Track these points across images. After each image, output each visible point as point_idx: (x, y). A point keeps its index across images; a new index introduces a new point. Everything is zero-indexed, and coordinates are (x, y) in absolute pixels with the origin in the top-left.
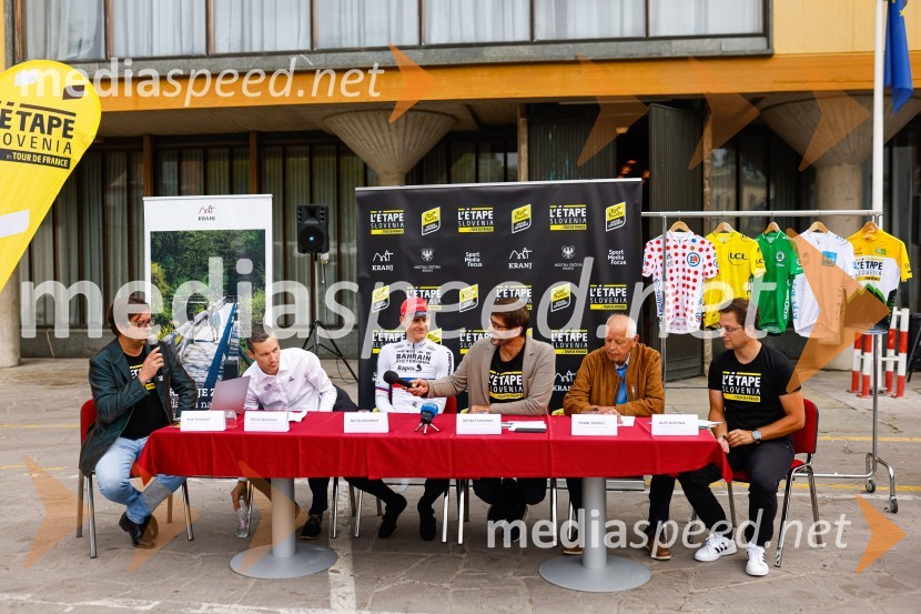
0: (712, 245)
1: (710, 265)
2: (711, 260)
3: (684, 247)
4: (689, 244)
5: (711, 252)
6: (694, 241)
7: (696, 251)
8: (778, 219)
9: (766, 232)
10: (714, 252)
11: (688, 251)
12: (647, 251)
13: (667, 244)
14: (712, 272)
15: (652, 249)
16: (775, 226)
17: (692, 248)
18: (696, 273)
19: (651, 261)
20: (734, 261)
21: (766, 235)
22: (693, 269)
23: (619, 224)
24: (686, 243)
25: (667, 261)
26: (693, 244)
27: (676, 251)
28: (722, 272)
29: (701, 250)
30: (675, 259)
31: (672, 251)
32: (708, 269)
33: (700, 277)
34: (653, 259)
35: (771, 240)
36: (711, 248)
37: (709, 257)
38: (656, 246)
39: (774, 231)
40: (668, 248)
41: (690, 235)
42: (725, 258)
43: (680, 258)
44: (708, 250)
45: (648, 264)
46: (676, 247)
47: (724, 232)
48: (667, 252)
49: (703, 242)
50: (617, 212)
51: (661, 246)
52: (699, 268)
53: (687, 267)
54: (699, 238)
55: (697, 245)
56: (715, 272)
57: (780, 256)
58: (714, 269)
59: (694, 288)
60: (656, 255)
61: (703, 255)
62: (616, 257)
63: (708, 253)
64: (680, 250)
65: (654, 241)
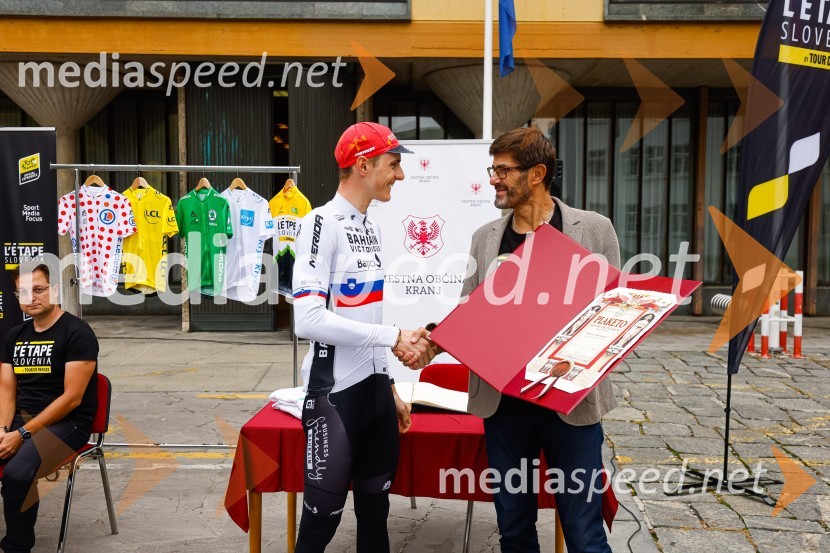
0: (128, 201)
1: (126, 223)
2: (127, 218)
3: (98, 203)
4: (103, 200)
5: (127, 209)
6: (108, 196)
7: (111, 207)
8: (209, 175)
9: (197, 188)
10: (130, 208)
11: (101, 207)
12: (61, 207)
13: (81, 200)
14: (127, 231)
15: (66, 206)
16: (205, 182)
17: (107, 204)
18: (111, 231)
19: (65, 219)
20: (150, 219)
21: (198, 192)
22: (107, 228)
23: (33, 177)
24: (99, 199)
25: (82, 218)
26: (107, 200)
27: (90, 207)
28: (139, 231)
29: (116, 206)
30: (89, 215)
31: (87, 207)
32: (123, 228)
33: (115, 236)
34: (67, 216)
35: (202, 197)
36: (126, 205)
37: (124, 214)
38: (70, 202)
39: (205, 188)
40: (83, 204)
41: (105, 189)
42: (140, 217)
43: (94, 215)
44: (123, 207)
45: (61, 221)
46: (90, 203)
47: (140, 187)
48: (82, 209)
49: (117, 198)
50: (29, 165)
51: (74, 201)
52: (114, 226)
53: (102, 225)
54: (114, 194)
55: (111, 201)
56: (131, 231)
57: (212, 215)
58: (129, 227)
59: (108, 248)
60: (70, 211)
61: (118, 212)
62: (31, 213)
63: (124, 210)
64: (94, 206)
65: (67, 196)
